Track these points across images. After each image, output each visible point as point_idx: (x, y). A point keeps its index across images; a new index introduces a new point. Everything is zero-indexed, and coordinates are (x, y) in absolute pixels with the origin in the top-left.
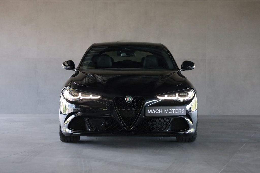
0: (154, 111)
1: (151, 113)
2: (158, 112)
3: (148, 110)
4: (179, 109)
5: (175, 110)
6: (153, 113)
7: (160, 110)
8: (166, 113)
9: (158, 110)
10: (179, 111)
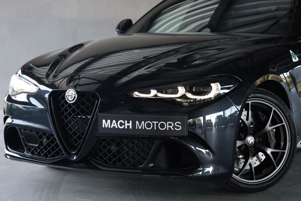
0: (114, 124)
1: (109, 127)
2: (123, 126)
3: (104, 121)
4: (168, 123)
5: (158, 123)
6: (113, 127)
7: (126, 121)
8: (140, 128)
9: (123, 122)
10: (168, 127)
